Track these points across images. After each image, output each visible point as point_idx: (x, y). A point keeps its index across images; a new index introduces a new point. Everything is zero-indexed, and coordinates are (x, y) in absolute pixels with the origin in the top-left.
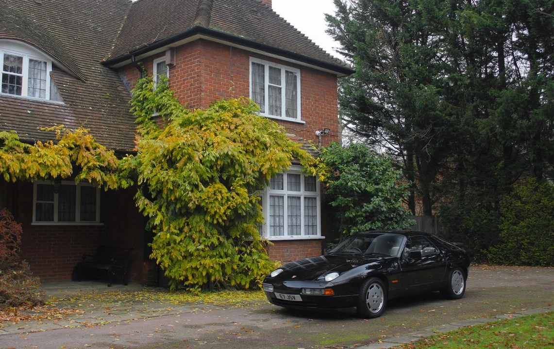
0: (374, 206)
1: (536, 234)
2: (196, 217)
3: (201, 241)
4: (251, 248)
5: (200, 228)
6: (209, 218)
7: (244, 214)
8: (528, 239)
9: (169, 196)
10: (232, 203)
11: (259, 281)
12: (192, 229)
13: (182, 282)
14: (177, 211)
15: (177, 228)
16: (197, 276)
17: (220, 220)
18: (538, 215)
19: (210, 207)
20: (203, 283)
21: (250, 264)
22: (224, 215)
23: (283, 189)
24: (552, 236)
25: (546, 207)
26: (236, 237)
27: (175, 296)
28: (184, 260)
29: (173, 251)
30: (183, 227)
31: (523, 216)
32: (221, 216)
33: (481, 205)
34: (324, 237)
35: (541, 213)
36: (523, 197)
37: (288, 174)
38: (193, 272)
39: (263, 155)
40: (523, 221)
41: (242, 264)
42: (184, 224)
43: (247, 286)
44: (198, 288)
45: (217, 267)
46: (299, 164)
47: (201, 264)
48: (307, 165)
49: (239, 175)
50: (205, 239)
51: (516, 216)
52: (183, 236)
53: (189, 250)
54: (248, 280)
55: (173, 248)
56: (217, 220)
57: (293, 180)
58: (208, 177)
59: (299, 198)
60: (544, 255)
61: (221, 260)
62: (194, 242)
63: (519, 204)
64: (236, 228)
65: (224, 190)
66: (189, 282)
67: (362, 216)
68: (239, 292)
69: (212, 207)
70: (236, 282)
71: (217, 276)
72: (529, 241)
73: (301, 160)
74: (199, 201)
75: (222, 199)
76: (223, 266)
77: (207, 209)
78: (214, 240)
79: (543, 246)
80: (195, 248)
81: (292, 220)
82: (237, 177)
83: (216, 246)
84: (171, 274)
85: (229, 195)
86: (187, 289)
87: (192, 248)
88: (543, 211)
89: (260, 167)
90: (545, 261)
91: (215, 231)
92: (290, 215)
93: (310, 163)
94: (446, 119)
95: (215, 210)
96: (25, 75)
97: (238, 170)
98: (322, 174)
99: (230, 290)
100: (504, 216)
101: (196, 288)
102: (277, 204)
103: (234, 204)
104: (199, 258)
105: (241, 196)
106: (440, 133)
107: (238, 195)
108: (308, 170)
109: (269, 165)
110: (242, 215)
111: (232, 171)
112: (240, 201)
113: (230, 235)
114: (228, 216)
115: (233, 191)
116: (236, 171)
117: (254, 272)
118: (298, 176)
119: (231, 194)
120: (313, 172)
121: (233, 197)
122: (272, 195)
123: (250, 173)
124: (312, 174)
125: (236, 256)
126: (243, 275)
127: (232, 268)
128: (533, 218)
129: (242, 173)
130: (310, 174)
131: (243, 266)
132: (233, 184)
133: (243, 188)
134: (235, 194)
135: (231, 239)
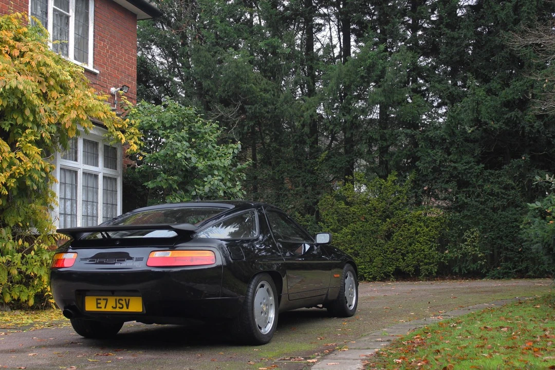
0: (212, 188)
1: (361, 242)
4: (39, 244)
7: (35, 187)
8: (352, 248)
10: (18, 169)
18: (365, 218)
23: (76, 160)
24: (380, 244)
25: (375, 209)
31: (347, 221)
33: (294, 208)
35: (368, 217)
36: (348, 197)
37: (84, 140)
39: (62, 100)
40: (346, 226)
43: (31, 302)
46: (102, 126)
48: (113, 127)
49: (30, 125)
51: (339, 221)
54: (32, 293)
57: (91, 150)
59: (96, 176)
60: (370, 268)
63: (343, 205)
64: (15, 211)
65: (6, 148)
68: (18, 312)
70: (12, 297)
72: (353, 251)
79: (370, 257)
81: (87, 208)
82: (27, 128)
85: (13, 155)
88: (371, 214)
89: (58, 118)
90: (371, 275)
92: (85, 199)
93: (116, 126)
94: (261, 95)
97: (28, 118)
99: (2, 311)
100: (323, 222)
102: (68, 181)
103: (22, 169)
105: (32, 159)
106: (252, 113)
107: (28, 157)
108: (114, 135)
109: (75, 116)
110: (31, 189)
111: (18, 119)
112: (31, 165)
113: (6, 222)
114: (10, 188)
115: (19, 149)
116: (26, 118)
117: (42, 280)
118: (95, 144)
119: (16, 154)
120: (122, 139)
121: (19, 159)
122: (62, 167)
123: (46, 124)
124: (119, 141)
125: (16, 254)
126: (22, 286)
127: (9, 274)
128: (359, 223)
129: (34, 123)
130: (116, 141)
131: (26, 271)
132: (19, 139)
133: (35, 147)
134: (23, 155)
135: (9, 228)
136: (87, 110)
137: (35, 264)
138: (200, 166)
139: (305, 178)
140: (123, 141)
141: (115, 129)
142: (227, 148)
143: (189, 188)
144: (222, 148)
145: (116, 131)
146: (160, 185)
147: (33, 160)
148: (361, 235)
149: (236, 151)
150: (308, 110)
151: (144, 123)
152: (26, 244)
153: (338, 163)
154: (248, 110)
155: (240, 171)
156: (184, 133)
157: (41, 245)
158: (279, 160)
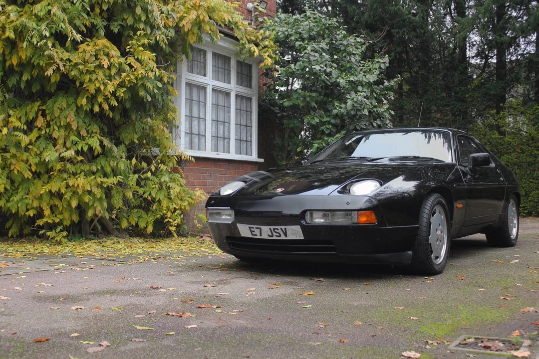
0: (355, 105)
2: (60, 99)
3: (68, 145)
4: (158, 164)
5: (68, 120)
6: (84, 101)
9: (7, 58)
10: (128, 77)
11: (171, 220)
12: (51, 123)
13: (32, 220)
14: (23, 87)
15: (24, 120)
16: (61, 208)
17: (106, 107)
18: (521, 149)
19: (87, 80)
20: (72, 221)
21: (155, 190)
22: (113, 98)
23: (205, 75)
25: (533, 139)
26: (132, 142)
27: (17, 246)
28: (36, 181)
29: (14, 161)
30: (35, 119)
31: (501, 152)
32: (106, 99)
34: (262, 160)
37: (213, 52)
38: (52, 202)
39: (182, 1)
41: (141, 191)
42: (37, 113)
43: (150, 229)
44: (61, 231)
45: (98, 192)
46: (233, 37)
47: (68, 186)
48: (245, 39)
49: (142, 26)
50: (77, 139)
52: (34, 134)
53: (45, 160)
54: (151, 219)
55: (14, 156)
56: (100, 105)
58: (85, 26)
59: (228, 94)
60: (524, 203)
61: (105, 180)
62: (55, 146)
63: (497, 135)
64: (131, 127)
65: (115, 52)
66: (45, 220)
67: (329, 123)
68: (135, 240)
69: (90, 80)
70: (129, 223)
71: (99, 209)
73: (236, 30)
74: (67, 67)
75: (109, 68)
76: (108, 191)
77: (82, 84)
78: (95, 143)
80: (57, 154)
81: (217, 129)
82: (139, 29)
83: (96, 154)
84: (9, 205)
85: (122, 60)
86: (41, 232)
87: (50, 155)
88: (528, 145)
89: (177, 20)
90: (526, 210)
91: (95, 128)
92: (214, 119)
93: (248, 38)
95: (98, 86)
97: (140, 18)
98: (268, 56)
99: (119, 237)
101: (58, 230)
102: (195, 97)
103: (132, 77)
104: (65, 176)
105: (144, 65)
106: (399, 37)
107: (141, 63)
108: (246, 47)
109: (194, 17)
110: (145, 100)
111: (129, 19)
112: (144, 73)
113: (121, 140)
114: (120, 99)
115: (131, 54)
116: (137, 18)
117: (162, 205)
118: (226, 59)
119: (126, 59)
120: (254, 52)
121: (130, 65)
122: (189, 82)
123: (161, 26)
124: (251, 54)
125: (131, 175)
126: (141, 211)
127: (124, 196)
128: (514, 154)
129: (148, 25)
130: (248, 55)
131: (144, 194)
132: (130, 42)
133: (148, 52)
134: (134, 61)
135: (123, 145)
136: (210, 10)
137: (154, 186)
138: (342, 81)
139: (455, 107)
140: (257, 53)
141: (248, 41)
142: (372, 63)
143: (330, 107)
144: (368, 64)
145: (249, 43)
146: (296, 103)
147: (146, 67)
148: (516, 167)
149: (383, 66)
150: (459, 32)
151: (279, 34)
152: (144, 165)
153: (492, 90)
154: (395, 34)
155: (388, 89)
156: (323, 45)
157: (160, 165)
158: (427, 88)
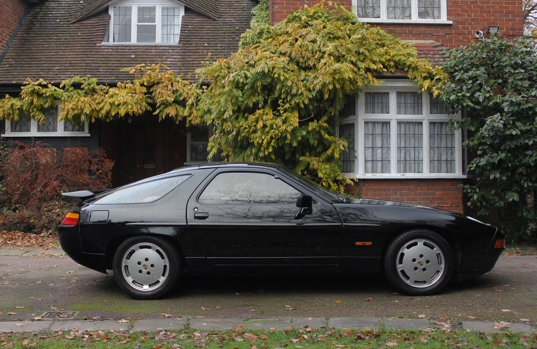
17: (267, 153)
19: (252, 137)
34: (466, 177)
46: (406, 78)
56: (264, 152)
57: (410, 100)
59: (419, 124)
73: (410, 72)
74: (241, 131)
81: (406, 153)
85: (273, 121)
92: (400, 146)
93: (423, 75)
95: (258, 140)
96: (158, 22)
98: (437, 88)
102: (378, 132)
118: (417, 94)
129: (289, 94)
132: (278, 108)
140: (425, 88)
147: (288, 123)
